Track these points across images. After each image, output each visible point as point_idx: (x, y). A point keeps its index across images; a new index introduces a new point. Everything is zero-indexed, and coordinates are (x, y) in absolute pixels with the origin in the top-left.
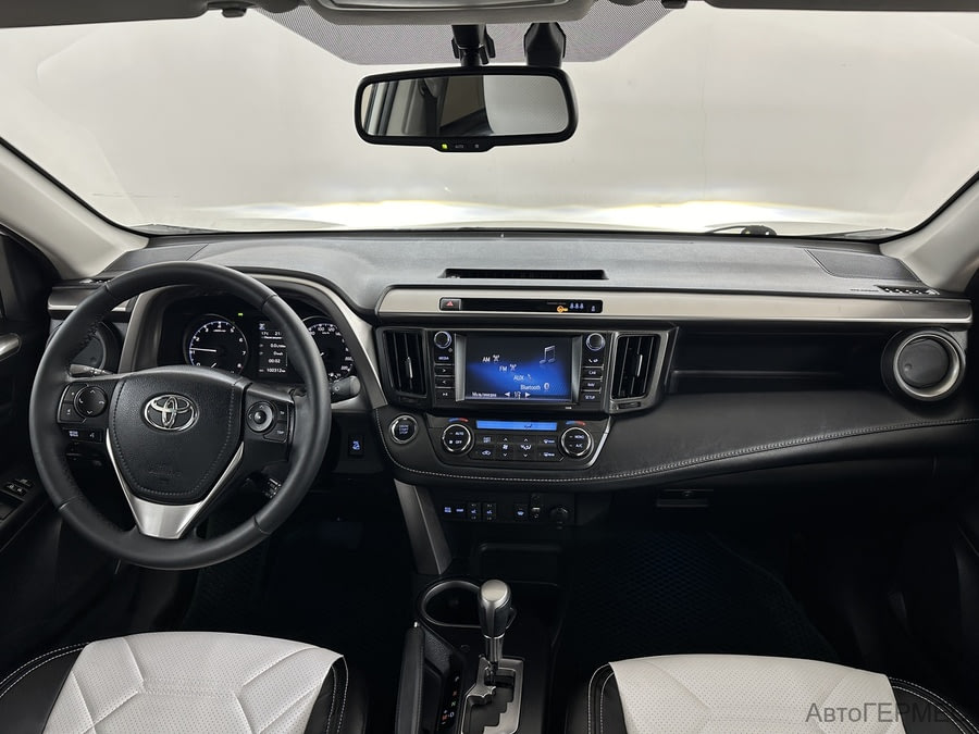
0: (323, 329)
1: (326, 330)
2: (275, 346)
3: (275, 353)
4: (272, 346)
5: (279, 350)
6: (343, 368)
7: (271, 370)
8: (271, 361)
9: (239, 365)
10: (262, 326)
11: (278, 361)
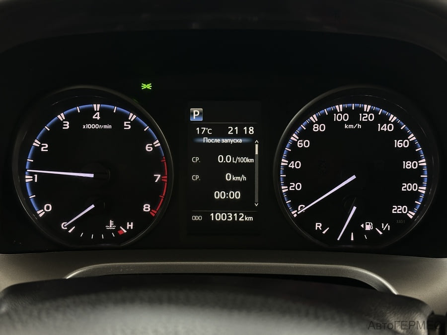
0: (345, 117)
1: (354, 119)
2: (229, 159)
3: (229, 177)
4: (221, 159)
5: (237, 169)
6: (397, 210)
7: (220, 217)
8: (219, 195)
9: (147, 208)
10: (196, 114)
11: (236, 195)
